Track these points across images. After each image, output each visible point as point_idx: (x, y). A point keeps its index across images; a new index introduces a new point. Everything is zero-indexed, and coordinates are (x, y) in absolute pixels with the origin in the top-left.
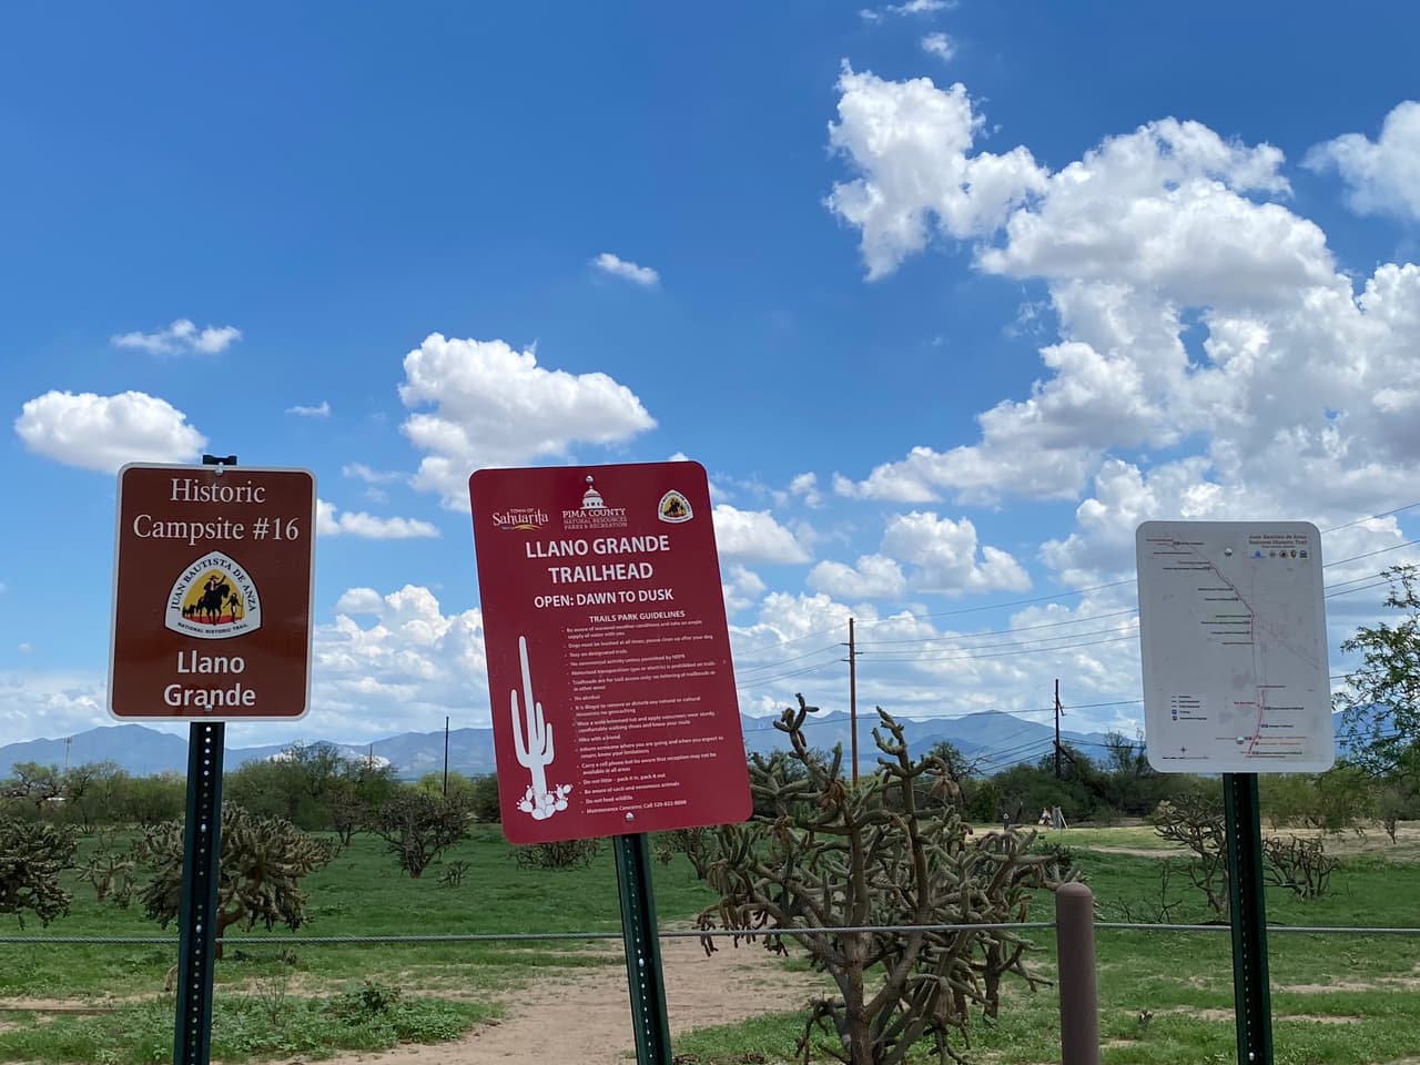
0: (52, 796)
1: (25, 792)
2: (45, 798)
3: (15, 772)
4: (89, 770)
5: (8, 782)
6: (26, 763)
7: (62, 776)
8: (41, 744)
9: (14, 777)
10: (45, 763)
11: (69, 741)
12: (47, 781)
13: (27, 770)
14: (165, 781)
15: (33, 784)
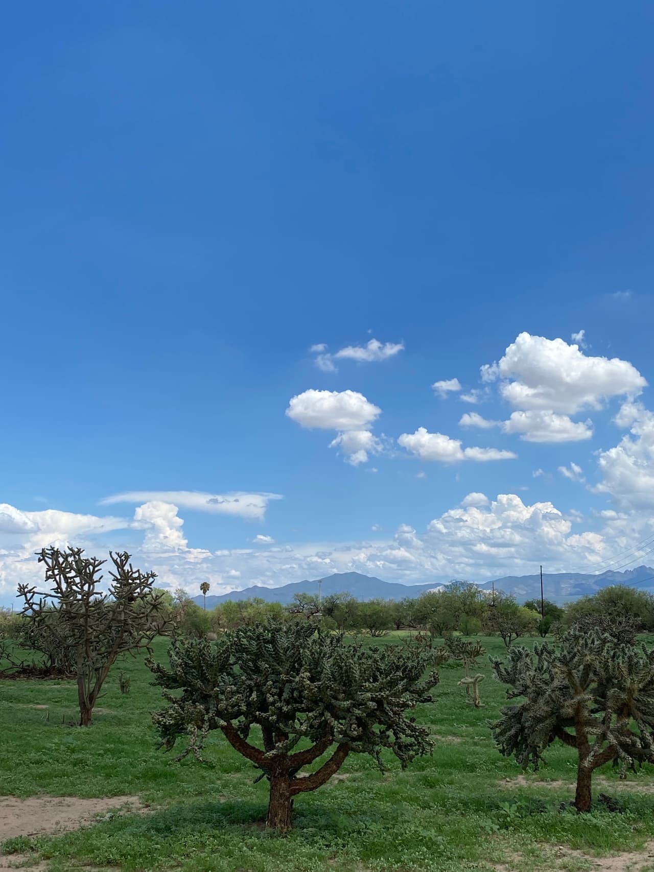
0: (316, 613)
1: (301, 611)
2: (313, 614)
3: (295, 599)
4: (336, 597)
5: (292, 605)
6: (301, 593)
7: (321, 601)
8: (306, 583)
9: (295, 602)
10: (311, 594)
11: (320, 581)
12: (313, 604)
13: (302, 598)
14: (378, 604)
15: (305, 606)
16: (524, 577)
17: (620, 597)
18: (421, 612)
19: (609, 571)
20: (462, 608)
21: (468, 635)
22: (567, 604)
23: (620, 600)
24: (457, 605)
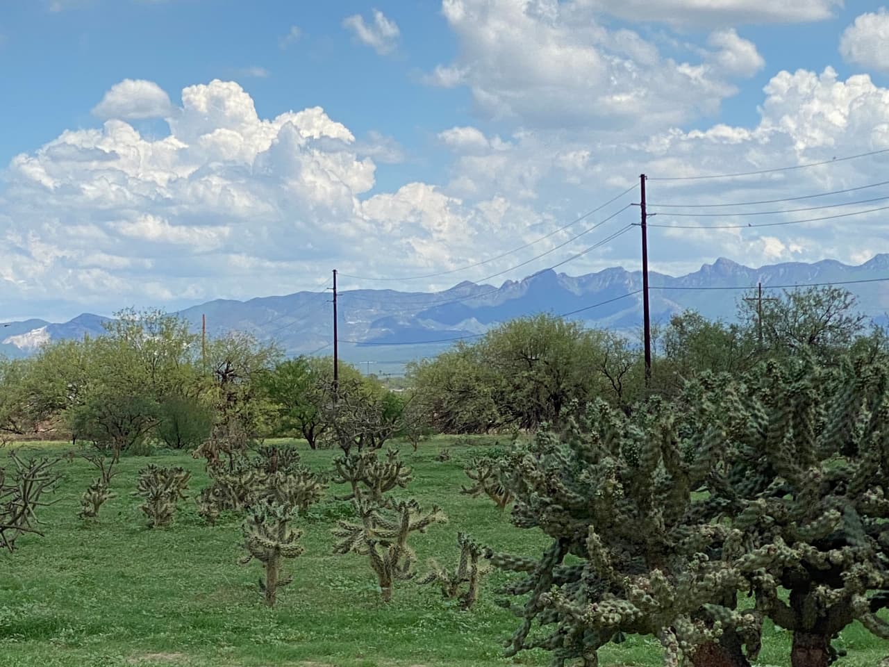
16: (256, 302)
17: (541, 346)
18: (39, 392)
19: (466, 283)
20: (150, 380)
21: (179, 447)
22: (414, 364)
23: (543, 351)
24: (136, 375)
